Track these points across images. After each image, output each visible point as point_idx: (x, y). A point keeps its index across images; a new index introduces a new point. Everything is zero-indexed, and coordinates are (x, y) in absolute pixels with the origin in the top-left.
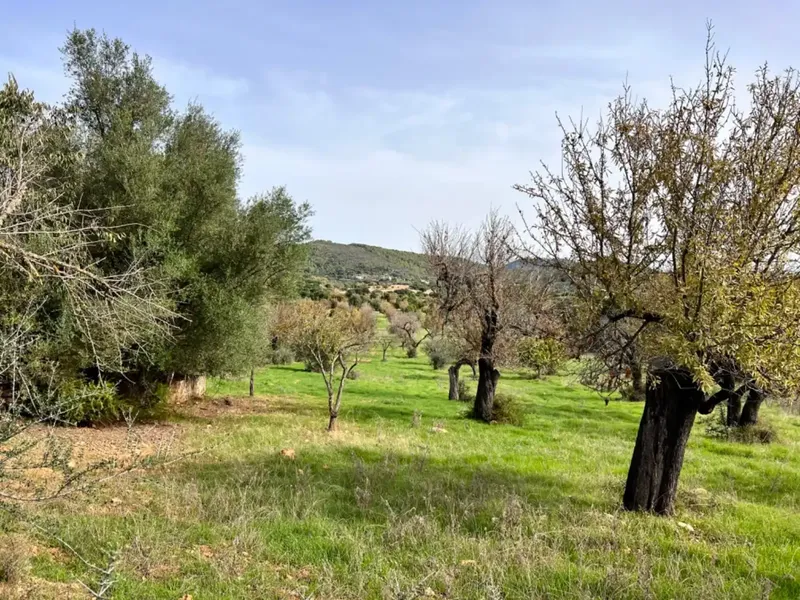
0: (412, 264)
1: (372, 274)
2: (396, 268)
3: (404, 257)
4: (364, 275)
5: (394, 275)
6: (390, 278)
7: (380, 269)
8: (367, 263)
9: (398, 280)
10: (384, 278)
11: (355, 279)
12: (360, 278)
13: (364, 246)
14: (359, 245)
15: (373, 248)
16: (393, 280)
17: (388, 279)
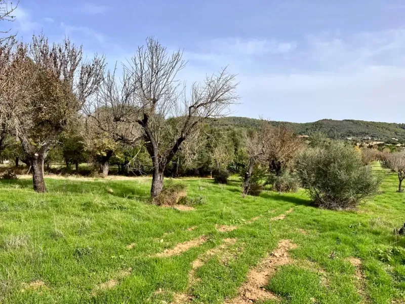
0: (384, 129)
1: (357, 136)
2: (373, 132)
3: (379, 125)
4: (352, 137)
5: (372, 136)
6: (370, 138)
7: (363, 133)
8: (354, 130)
9: (376, 139)
10: (366, 138)
11: (347, 139)
12: (350, 138)
13: (352, 121)
15: (358, 121)
16: (372, 139)
17: (368, 139)
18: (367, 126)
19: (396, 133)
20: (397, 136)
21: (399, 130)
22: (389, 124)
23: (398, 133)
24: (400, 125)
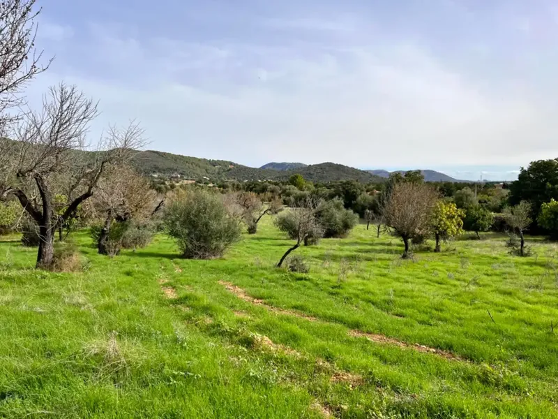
0: (194, 166)
1: (164, 173)
2: (182, 168)
3: (188, 161)
4: (158, 174)
5: (182, 174)
6: (179, 176)
7: (171, 169)
8: (160, 165)
9: (185, 178)
10: (174, 175)
11: (151, 176)
12: (156, 176)
13: (157, 153)
14: (154, 152)
15: (164, 153)
16: (181, 177)
17: (177, 177)
18: (176, 160)
19: (206, 170)
20: (207, 175)
21: (209, 167)
22: (200, 160)
23: (209, 171)
24: (210, 161)
